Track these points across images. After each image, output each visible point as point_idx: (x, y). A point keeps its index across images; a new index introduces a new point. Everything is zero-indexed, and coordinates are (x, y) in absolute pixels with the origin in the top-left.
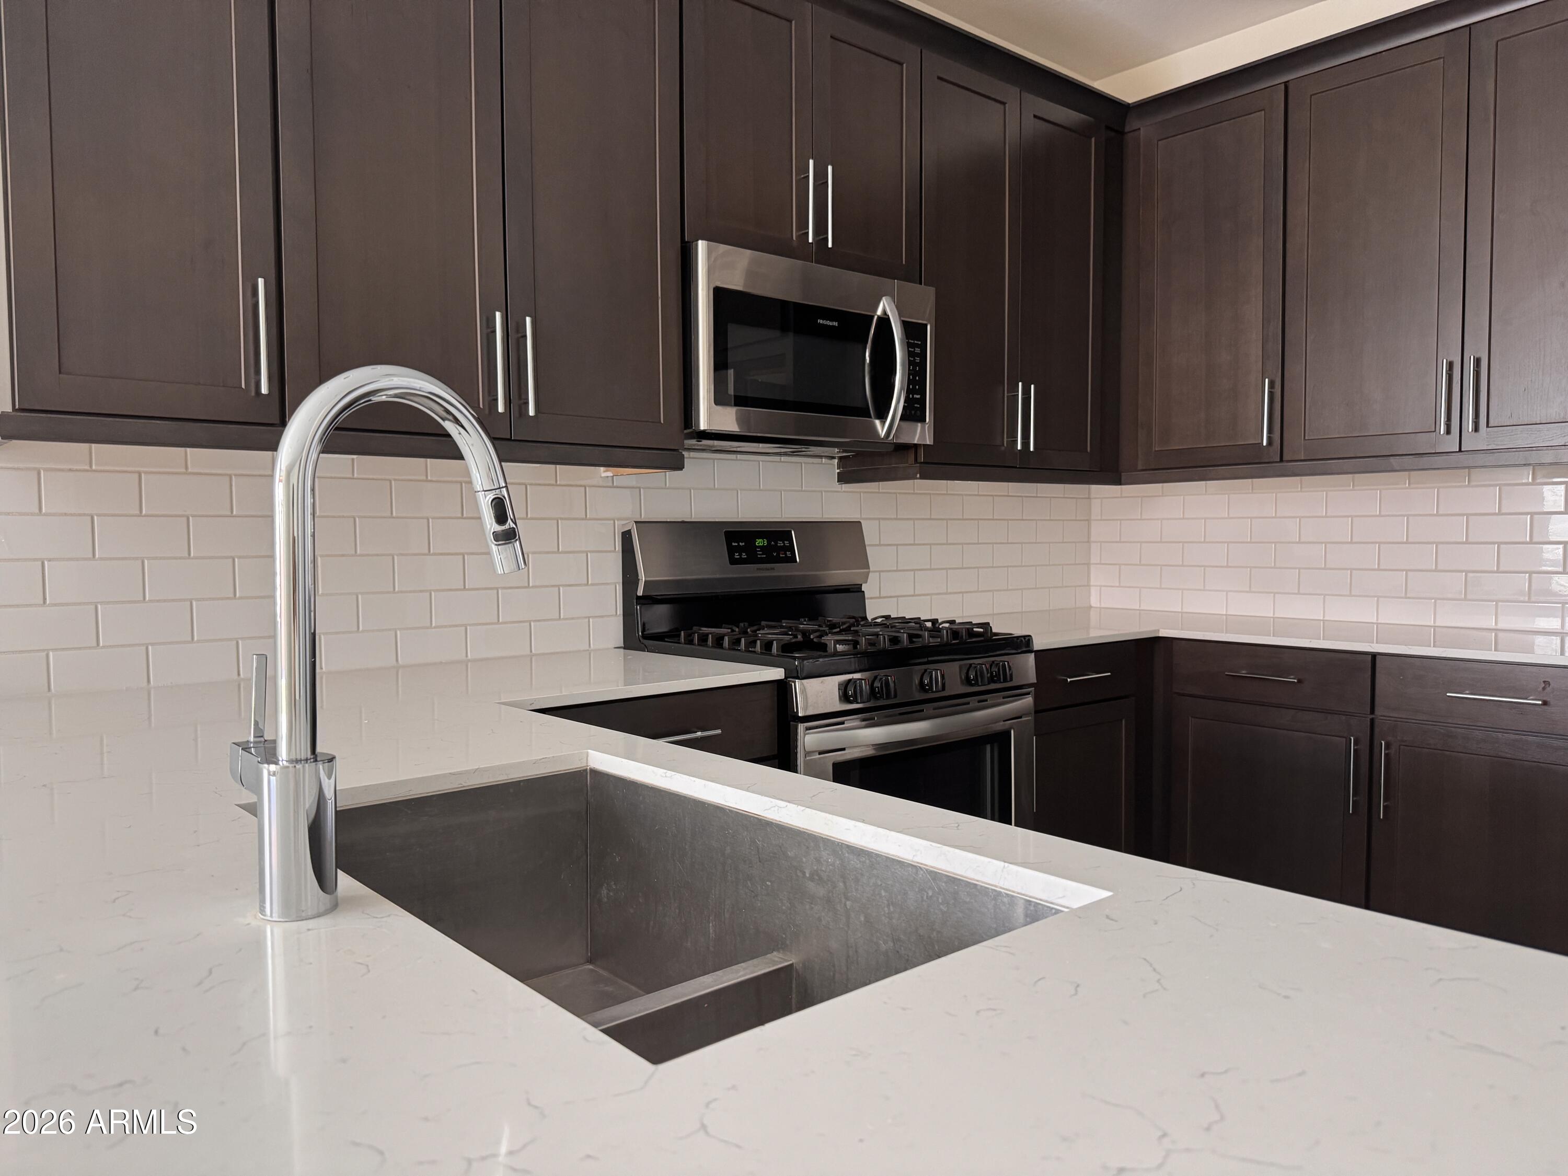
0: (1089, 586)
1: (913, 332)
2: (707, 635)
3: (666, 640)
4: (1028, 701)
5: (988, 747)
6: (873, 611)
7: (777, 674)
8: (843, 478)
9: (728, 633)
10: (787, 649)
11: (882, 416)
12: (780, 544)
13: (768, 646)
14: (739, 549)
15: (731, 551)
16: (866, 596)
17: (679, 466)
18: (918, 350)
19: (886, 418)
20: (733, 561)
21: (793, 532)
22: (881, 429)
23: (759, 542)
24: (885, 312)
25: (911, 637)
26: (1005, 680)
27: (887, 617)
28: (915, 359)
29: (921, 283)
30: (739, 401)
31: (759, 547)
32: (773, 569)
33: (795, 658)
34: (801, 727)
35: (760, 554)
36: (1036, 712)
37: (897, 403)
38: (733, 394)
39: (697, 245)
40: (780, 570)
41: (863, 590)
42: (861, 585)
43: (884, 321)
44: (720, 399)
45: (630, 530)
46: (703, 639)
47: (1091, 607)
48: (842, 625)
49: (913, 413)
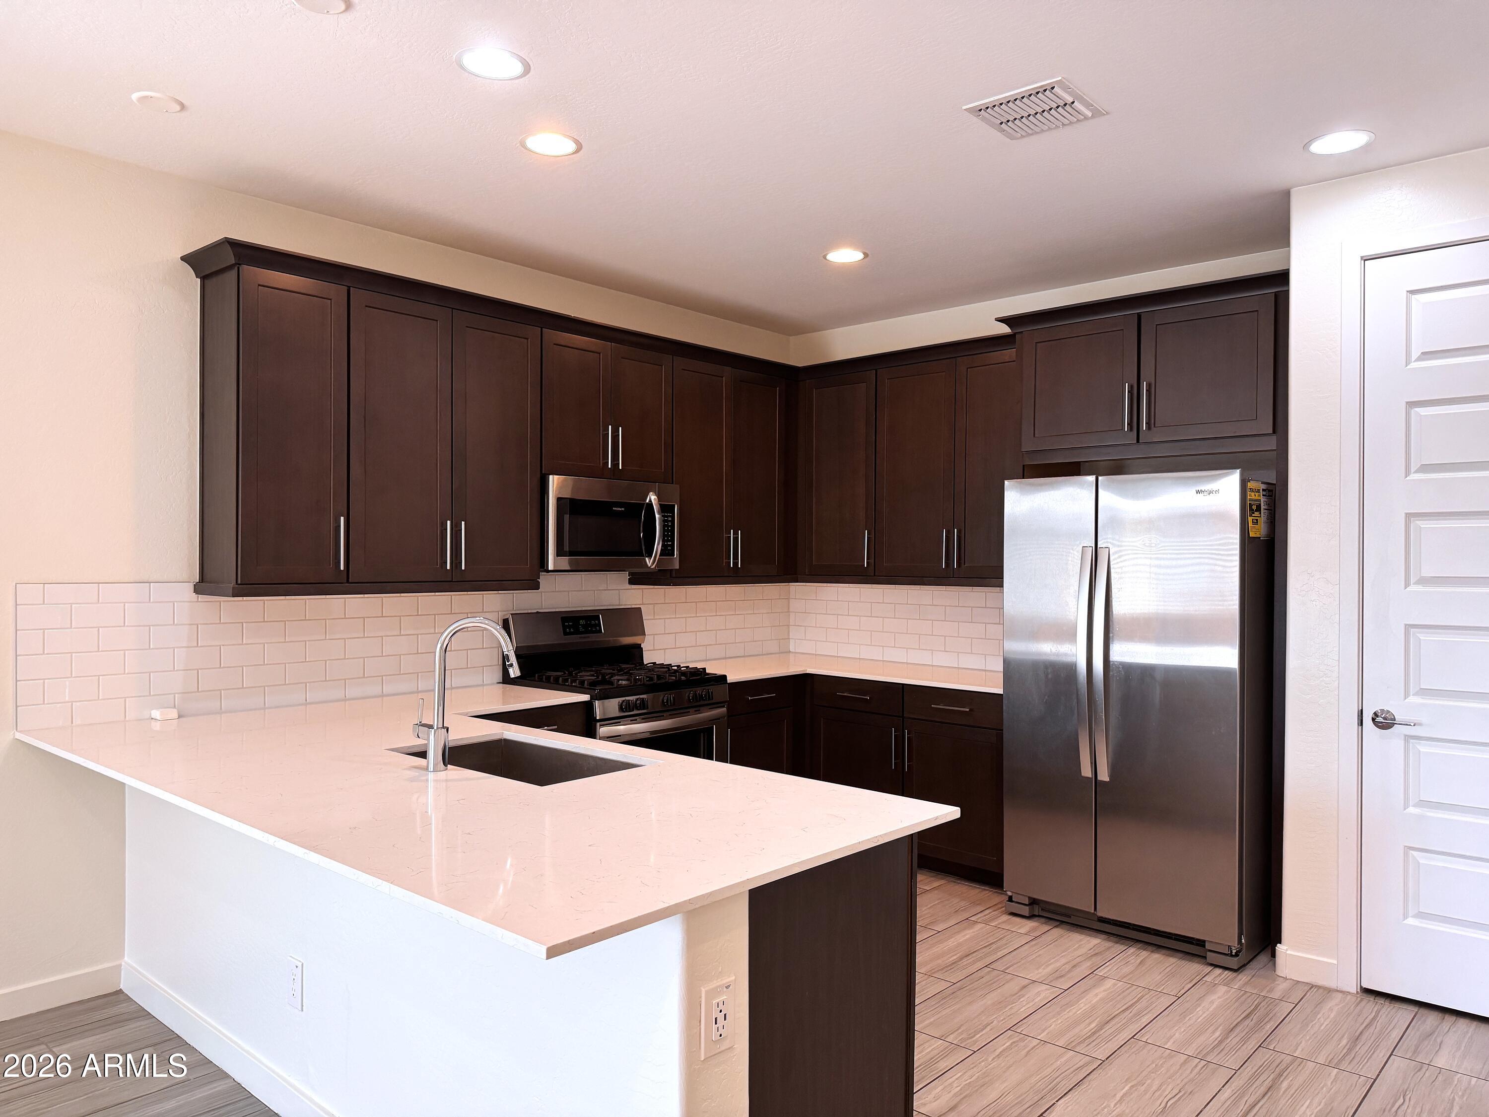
0: (789, 639)
1: (666, 509)
2: (550, 676)
3: (528, 679)
4: (724, 710)
5: (702, 734)
6: (648, 658)
7: (585, 698)
8: (631, 582)
9: (562, 675)
10: (593, 684)
11: (650, 556)
12: (593, 622)
13: (582, 683)
14: (569, 627)
15: (564, 627)
16: (643, 650)
17: (536, 587)
18: (670, 519)
19: (652, 557)
20: (565, 634)
21: (600, 616)
22: (649, 562)
23: (582, 622)
24: (650, 501)
25: (659, 677)
26: (709, 699)
27: (654, 663)
28: (668, 524)
29: (673, 483)
30: (571, 554)
31: (581, 625)
32: (589, 637)
33: (595, 689)
34: (598, 724)
35: (581, 629)
36: (729, 717)
37: (658, 547)
38: (568, 550)
39: (549, 477)
40: (593, 637)
41: (642, 647)
42: (641, 644)
43: (650, 505)
44: (559, 553)
45: (508, 618)
46: (548, 679)
47: (790, 652)
48: (625, 669)
49: (667, 551)
